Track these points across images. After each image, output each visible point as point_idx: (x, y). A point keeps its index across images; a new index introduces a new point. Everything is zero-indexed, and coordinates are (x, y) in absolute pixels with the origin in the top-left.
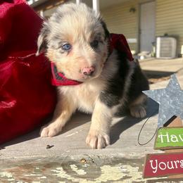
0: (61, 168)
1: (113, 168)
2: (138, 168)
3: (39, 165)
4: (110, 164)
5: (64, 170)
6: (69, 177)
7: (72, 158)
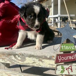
0: (13, 56)
1: (30, 58)
2: (38, 60)
3: (7, 54)
4: (29, 57)
5: (14, 57)
6: (16, 60)
7: (17, 53)
